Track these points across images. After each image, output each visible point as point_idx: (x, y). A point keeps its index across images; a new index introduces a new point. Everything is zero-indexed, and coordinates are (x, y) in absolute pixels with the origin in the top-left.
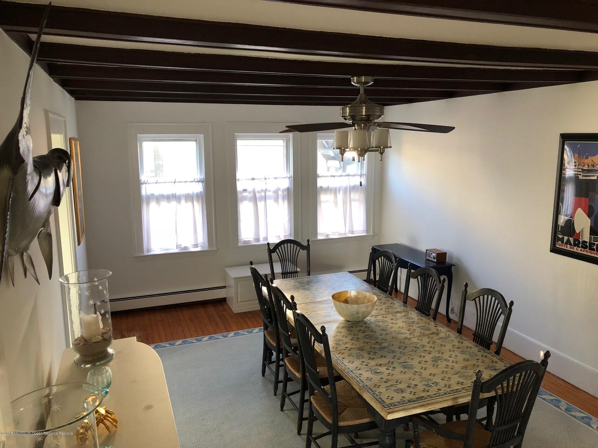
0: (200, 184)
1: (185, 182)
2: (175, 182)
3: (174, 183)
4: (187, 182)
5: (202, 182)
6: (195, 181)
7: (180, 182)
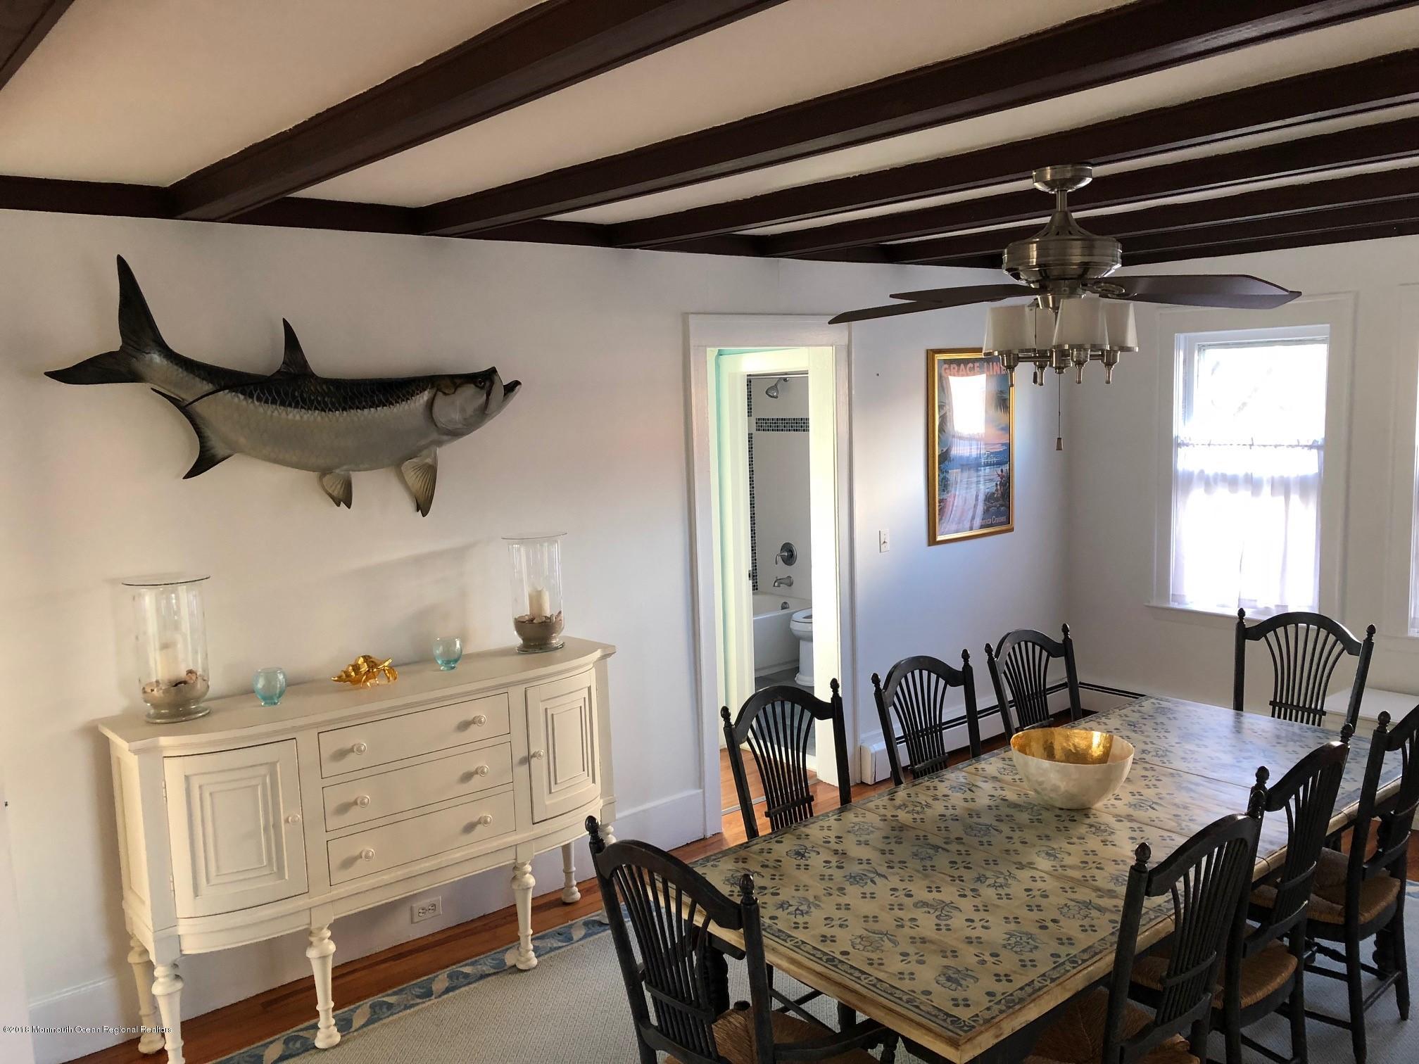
0: (1315, 451)
1: (1276, 446)
2: (1253, 445)
3: (1248, 447)
4: (1280, 445)
5: (1318, 448)
6: (1301, 446)
7: (1264, 446)
